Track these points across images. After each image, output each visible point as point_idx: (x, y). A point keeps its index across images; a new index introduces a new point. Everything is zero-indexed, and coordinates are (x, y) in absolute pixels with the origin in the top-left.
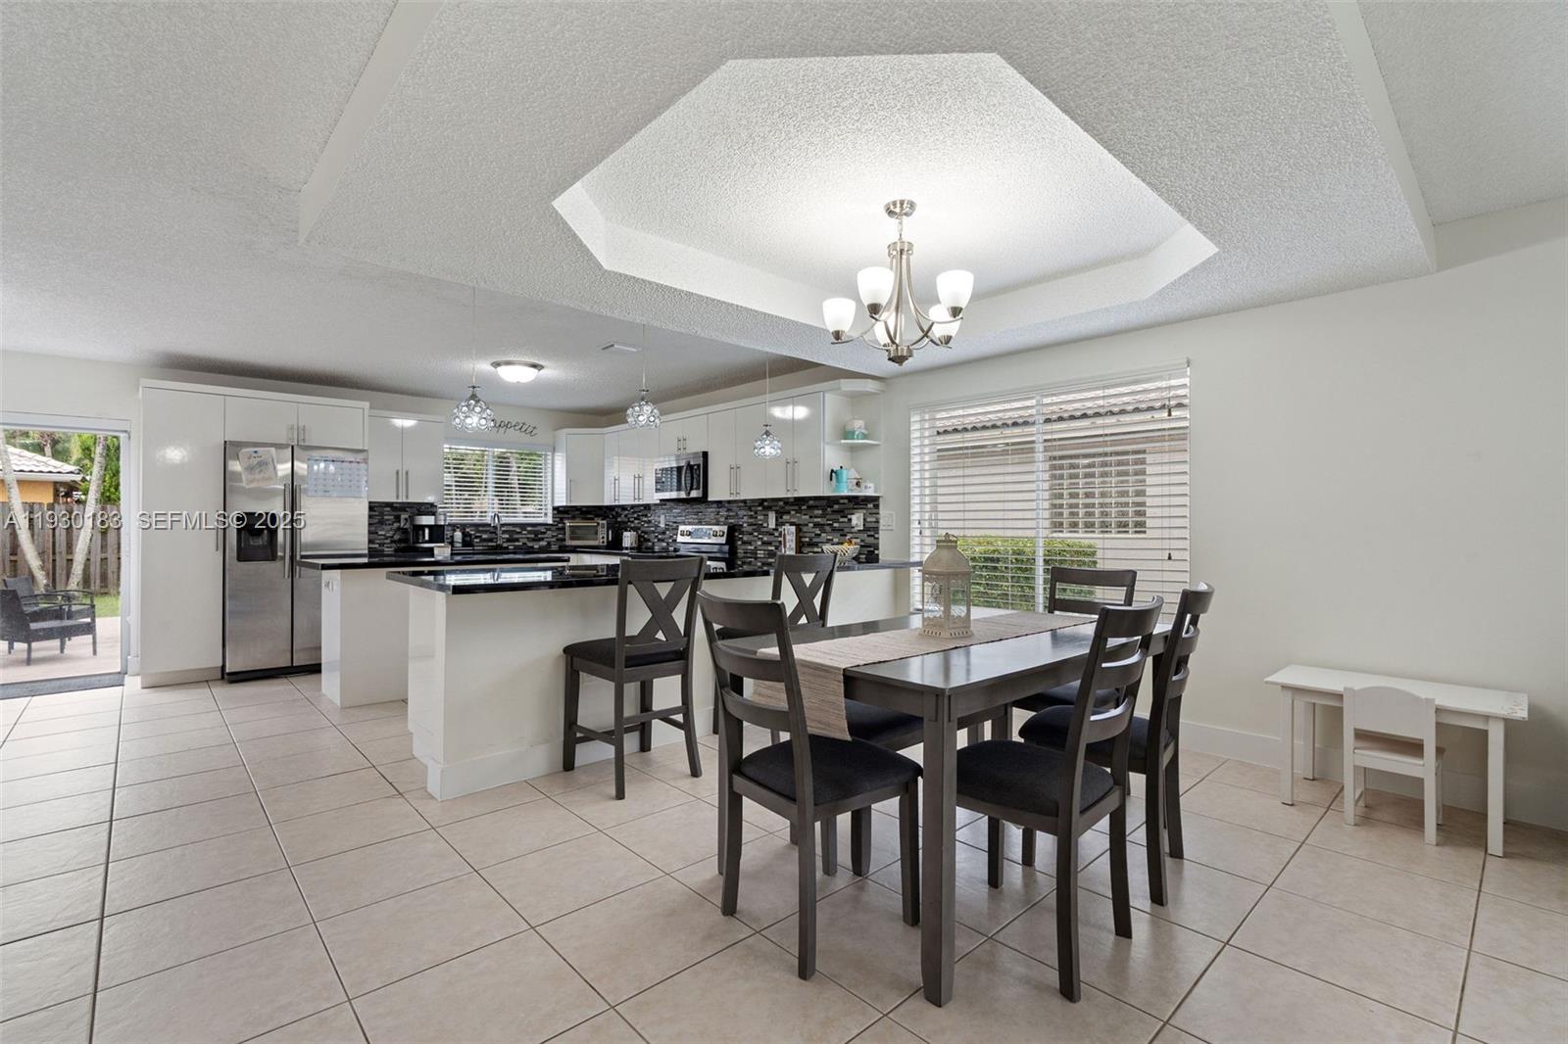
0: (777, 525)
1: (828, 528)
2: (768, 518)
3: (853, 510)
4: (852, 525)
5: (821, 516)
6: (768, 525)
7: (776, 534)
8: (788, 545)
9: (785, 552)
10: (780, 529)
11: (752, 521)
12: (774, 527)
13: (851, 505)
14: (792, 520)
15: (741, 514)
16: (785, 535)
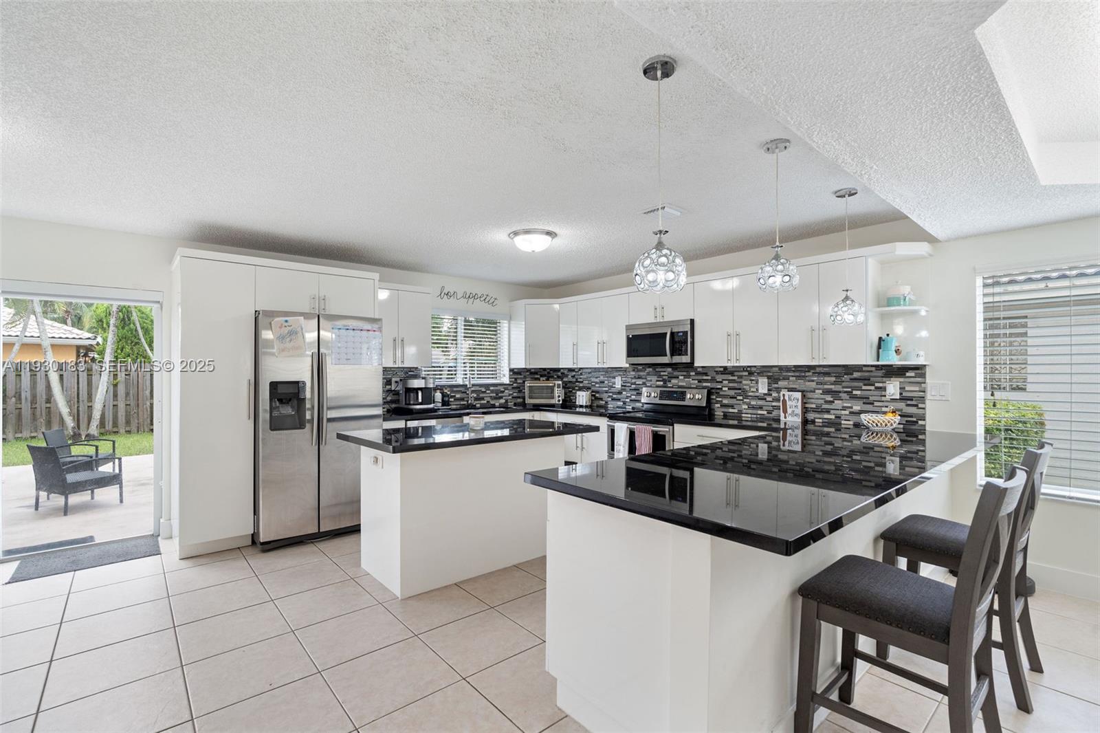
0: (769, 390)
1: (844, 396)
2: (757, 383)
3: (884, 379)
4: (883, 393)
5: (835, 383)
6: (757, 390)
7: (769, 399)
8: (789, 411)
9: (785, 417)
10: (775, 394)
11: (735, 385)
12: (766, 392)
13: (880, 373)
14: (791, 386)
15: (719, 378)
16: (785, 401)
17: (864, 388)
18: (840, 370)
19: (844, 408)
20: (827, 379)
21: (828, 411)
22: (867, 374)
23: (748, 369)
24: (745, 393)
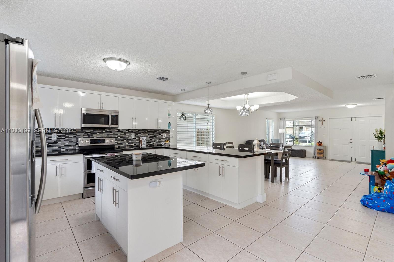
1: (155, 138)
2: (131, 135)
3: (163, 133)
4: (163, 137)
5: (153, 134)
6: (131, 137)
7: (135, 140)
8: (143, 143)
9: (141, 145)
10: (137, 138)
11: (123, 136)
12: (134, 138)
13: (162, 132)
14: (141, 136)
15: (116, 133)
16: (141, 140)
17: (159, 135)
18: (154, 131)
20: (151, 133)
21: (151, 142)
22: (159, 132)
23: (128, 130)
24: (127, 138)
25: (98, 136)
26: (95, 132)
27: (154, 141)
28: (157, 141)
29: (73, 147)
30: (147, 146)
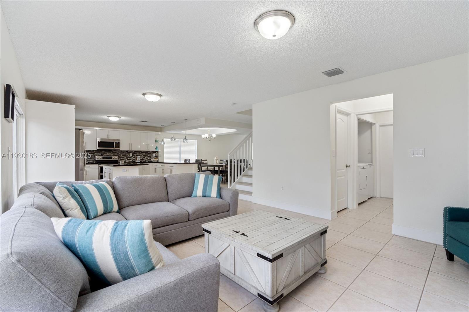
1: (147, 156)
2: (130, 154)
4: (153, 156)
5: (145, 154)
8: (138, 160)
10: (133, 157)
11: (124, 155)
13: (152, 152)
14: (137, 155)
15: (119, 153)
16: (136, 158)
17: (150, 155)
19: (147, 159)
20: (144, 153)
21: (144, 159)
23: (127, 151)
24: (127, 156)
25: (107, 155)
26: (106, 152)
27: (146, 159)
28: (149, 158)
29: (92, 161)
30: (141, 161)
